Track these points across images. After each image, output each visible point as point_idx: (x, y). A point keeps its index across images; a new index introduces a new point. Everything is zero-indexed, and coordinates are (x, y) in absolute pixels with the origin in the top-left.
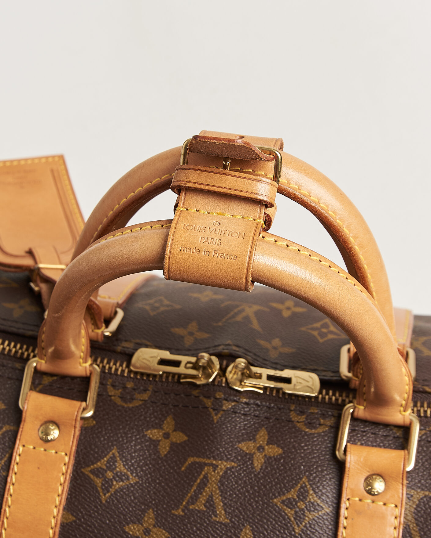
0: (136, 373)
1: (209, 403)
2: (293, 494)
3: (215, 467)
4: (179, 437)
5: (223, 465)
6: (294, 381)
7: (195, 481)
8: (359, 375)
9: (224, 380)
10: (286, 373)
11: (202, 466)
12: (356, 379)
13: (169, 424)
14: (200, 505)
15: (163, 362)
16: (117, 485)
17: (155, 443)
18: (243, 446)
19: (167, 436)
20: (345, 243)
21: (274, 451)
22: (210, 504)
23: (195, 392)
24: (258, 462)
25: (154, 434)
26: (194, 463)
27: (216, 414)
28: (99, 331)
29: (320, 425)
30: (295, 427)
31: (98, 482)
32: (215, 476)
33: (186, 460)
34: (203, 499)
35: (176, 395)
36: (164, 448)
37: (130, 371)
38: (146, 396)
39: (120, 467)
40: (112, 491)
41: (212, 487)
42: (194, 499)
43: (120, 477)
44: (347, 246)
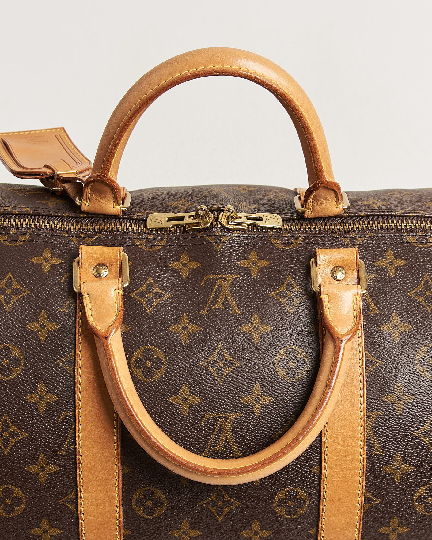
0: (152, 230)
1: (211, 239)
2: (283, 288)
3: (225, 279)
4: (194, 265)
5: (230, 277)
6: (264, 219)
7: (213, 290)
8: (310, 207)
9: (219, 223)
10: (257, 215)
11: (215, 280)
12: (309, 210)
13: (185, 258)
14: (219, 305)
15: (170, 219)
16: (157, 301)
17: (178, 271)
18: (242, 263)
19: (185, 265)
20: (297, 110)
21: (264, 263)
22: (226, 303)
23: (200, 234)
24: (254, 272)
25: (175, 265)
26: (209, 280)
27: (218, 246)
28: (119, 207)
29: (292, 243)
30: (275, 247)
31: (143, 300)
32: (226, 286)
33: (203, 278)
34: (220, 301)
35: (186, 238)
36: (185, 273)
37: (148, 230)
38: (164, 242)
39: (157, 289)
40: (154, 305)
41: (226, 293)
42: (214, 302)
43: (157, 296)
44: (298, 113)
